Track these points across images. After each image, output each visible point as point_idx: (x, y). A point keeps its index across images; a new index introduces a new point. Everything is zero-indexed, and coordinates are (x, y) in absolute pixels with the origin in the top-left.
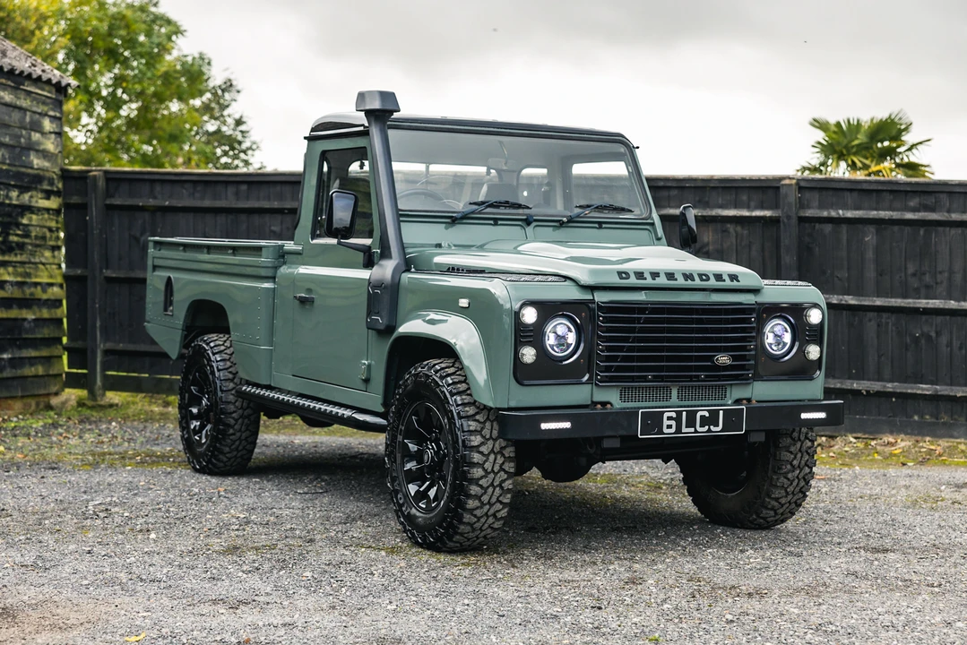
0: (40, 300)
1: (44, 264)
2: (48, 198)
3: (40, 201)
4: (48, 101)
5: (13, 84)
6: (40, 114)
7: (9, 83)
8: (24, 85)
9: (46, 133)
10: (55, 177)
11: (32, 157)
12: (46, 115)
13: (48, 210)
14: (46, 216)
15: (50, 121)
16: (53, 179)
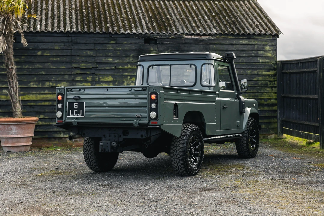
0: (263, 104)
1: (266, 93)
2: (269, 71)
3: (263, 73)
4: (268, 40)
5: (247, 38)
6: (263, 45)
7: (245, 38)
8: (253, 37)
9: (267, 51)
10: (272, 64)
11: (258, 59)
12: (267, 45)
13: (269, 75)
14: (268, 77)
15: (269, 47)
16: (271, 65)
